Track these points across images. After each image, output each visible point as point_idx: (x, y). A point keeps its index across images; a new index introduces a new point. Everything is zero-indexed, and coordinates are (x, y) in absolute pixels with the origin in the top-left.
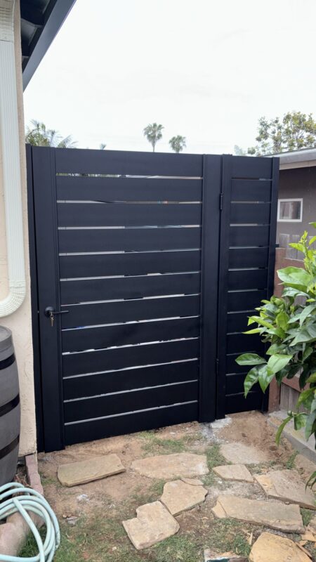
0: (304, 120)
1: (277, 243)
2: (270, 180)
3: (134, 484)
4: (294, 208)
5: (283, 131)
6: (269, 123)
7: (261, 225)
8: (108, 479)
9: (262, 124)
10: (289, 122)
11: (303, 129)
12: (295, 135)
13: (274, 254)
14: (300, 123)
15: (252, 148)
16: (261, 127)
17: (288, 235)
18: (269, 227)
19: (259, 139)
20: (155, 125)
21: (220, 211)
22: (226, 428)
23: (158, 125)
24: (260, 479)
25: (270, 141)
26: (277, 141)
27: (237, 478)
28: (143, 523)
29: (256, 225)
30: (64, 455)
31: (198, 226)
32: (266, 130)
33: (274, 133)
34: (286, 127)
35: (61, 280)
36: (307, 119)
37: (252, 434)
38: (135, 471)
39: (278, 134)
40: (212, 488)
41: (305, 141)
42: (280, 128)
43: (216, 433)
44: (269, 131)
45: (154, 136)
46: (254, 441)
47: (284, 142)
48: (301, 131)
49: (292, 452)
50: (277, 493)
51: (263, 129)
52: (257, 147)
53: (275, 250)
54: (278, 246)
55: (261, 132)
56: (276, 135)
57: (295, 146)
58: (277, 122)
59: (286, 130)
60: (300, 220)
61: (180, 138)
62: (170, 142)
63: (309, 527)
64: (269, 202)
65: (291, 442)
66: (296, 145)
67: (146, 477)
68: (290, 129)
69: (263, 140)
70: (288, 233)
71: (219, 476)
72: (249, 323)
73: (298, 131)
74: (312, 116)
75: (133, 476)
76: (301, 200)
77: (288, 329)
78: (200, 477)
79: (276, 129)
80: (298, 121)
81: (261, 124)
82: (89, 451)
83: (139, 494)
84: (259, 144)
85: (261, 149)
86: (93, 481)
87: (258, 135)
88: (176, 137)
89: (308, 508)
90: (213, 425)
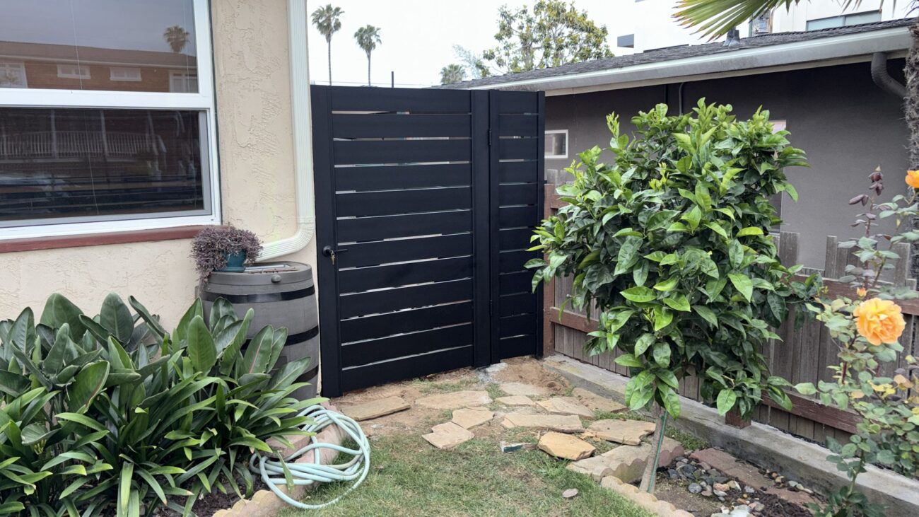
0: (563, 11)
1: (546, 179)
2: (535, 114)
3: (422, 415)
4: (557, 141)
5: (534, 25)
6: (513, 13)
7: (528, 161)
8: (395, 414)
9: (504, 15)
10: (543, 13)
11: (563, 23)
12: (550, 31)
13: (543, 190)
14: (559, 13)
15: (490, 51)
16: (501, 19)
17: (556, 171)
18: (537, 162)
19: (499, 37)
20: (329, 8)
21: (489, 146)
22: (503, 371)
23: (334, 8)
24: (542, 403)
25: (515, 40)
26: (525, 40)
27: (519, 403)
28: (440, 435)
29: (522, 160)
30: (341, 403)
31: (468, 162)
32: (509, 23)
33: (521, 28)
34: (538, 20)
35: (338, 219)
36: (568, 9)
37: (529, 376)
38: (421, 406)
39: (527, 31)
40: (498, 412)
41: (567, 40)
42: (529, 21)
43: (493, 376)
44: (515, 26)
45: (329, 25)
46: (532, 381)
47: (536, 41)
48: (560, 25)
49: (570, 387)
50: (557, 410)
51: (505, 22)
52: (497, 49)
53: (544, 186)
54: (546, 182)
55: (503, 28)
56: (524, 31)
57: (552, 48)
58: (524, 12)
59: (539, 24)
60: (565, 156)
61: (371, 30)
62: (356, 35)
63: (588, 429)
64: (536, 137)
65: (568, 379)
66: (554, 46)
67: (434, 409)
68: (545, 23)
69: (506, 39)
70: (556, 169)
71: (503, 404)
72: (532, 240)
73: (556, 26)
74: (574, 5)
75: (420, 410)
76: (566, 132)
77: (564, 238)
78: (485, 405)
79: (525, 23)
80: (555, 12)
81: (502, 15)
82: (366, 398)
83: (429, 420)
84: (501, 45)
85: (503, 52)
86: (381, 416)
87: (498, 31)
88: (365, 27)
89: (586, 418)
90: (488, 370)
